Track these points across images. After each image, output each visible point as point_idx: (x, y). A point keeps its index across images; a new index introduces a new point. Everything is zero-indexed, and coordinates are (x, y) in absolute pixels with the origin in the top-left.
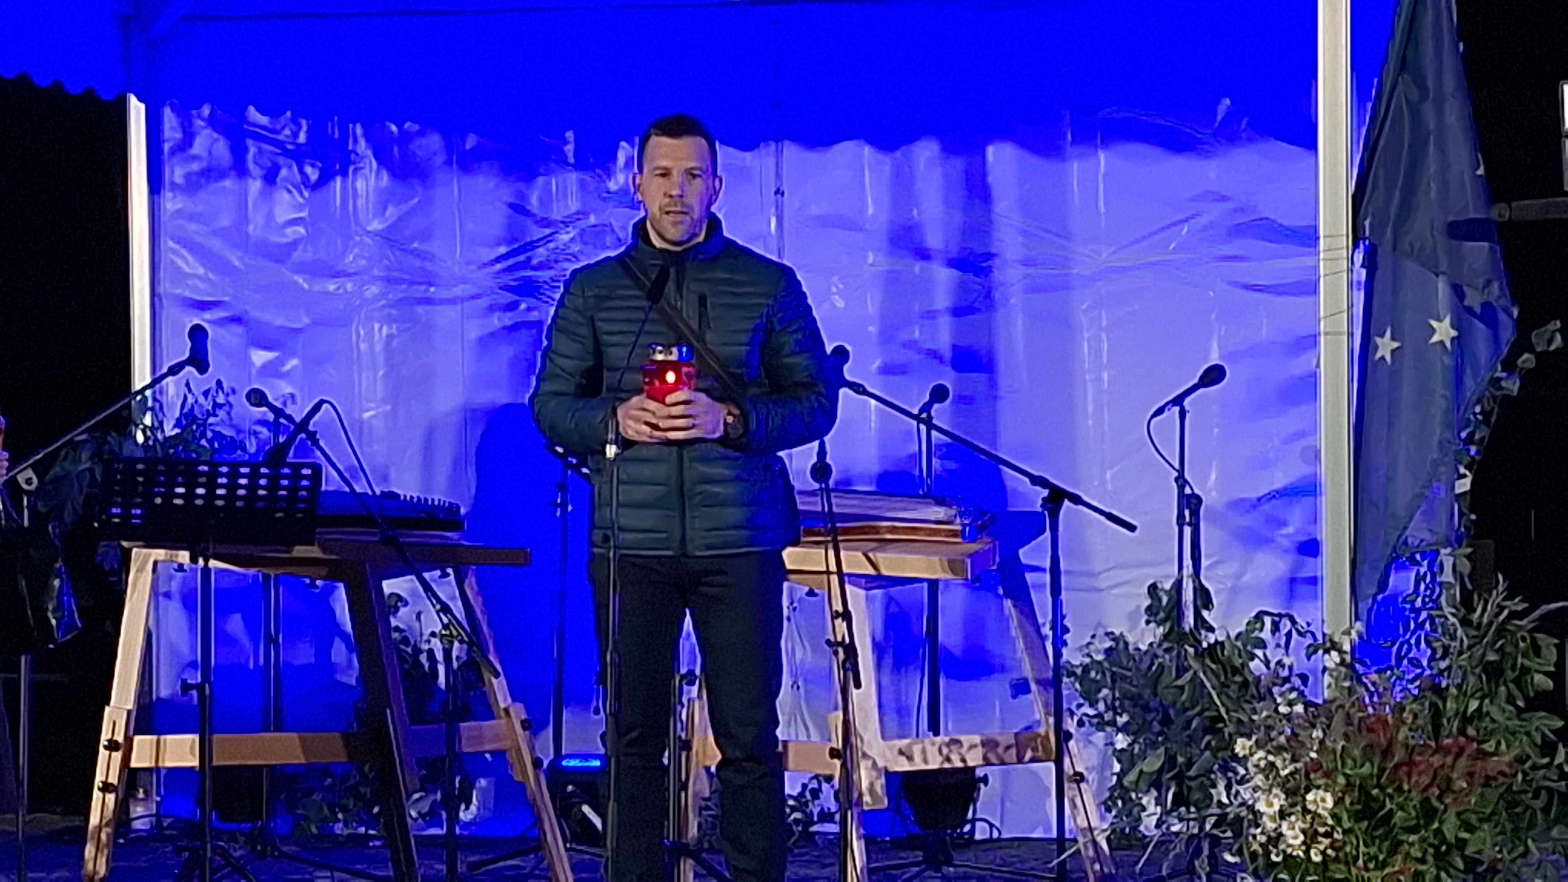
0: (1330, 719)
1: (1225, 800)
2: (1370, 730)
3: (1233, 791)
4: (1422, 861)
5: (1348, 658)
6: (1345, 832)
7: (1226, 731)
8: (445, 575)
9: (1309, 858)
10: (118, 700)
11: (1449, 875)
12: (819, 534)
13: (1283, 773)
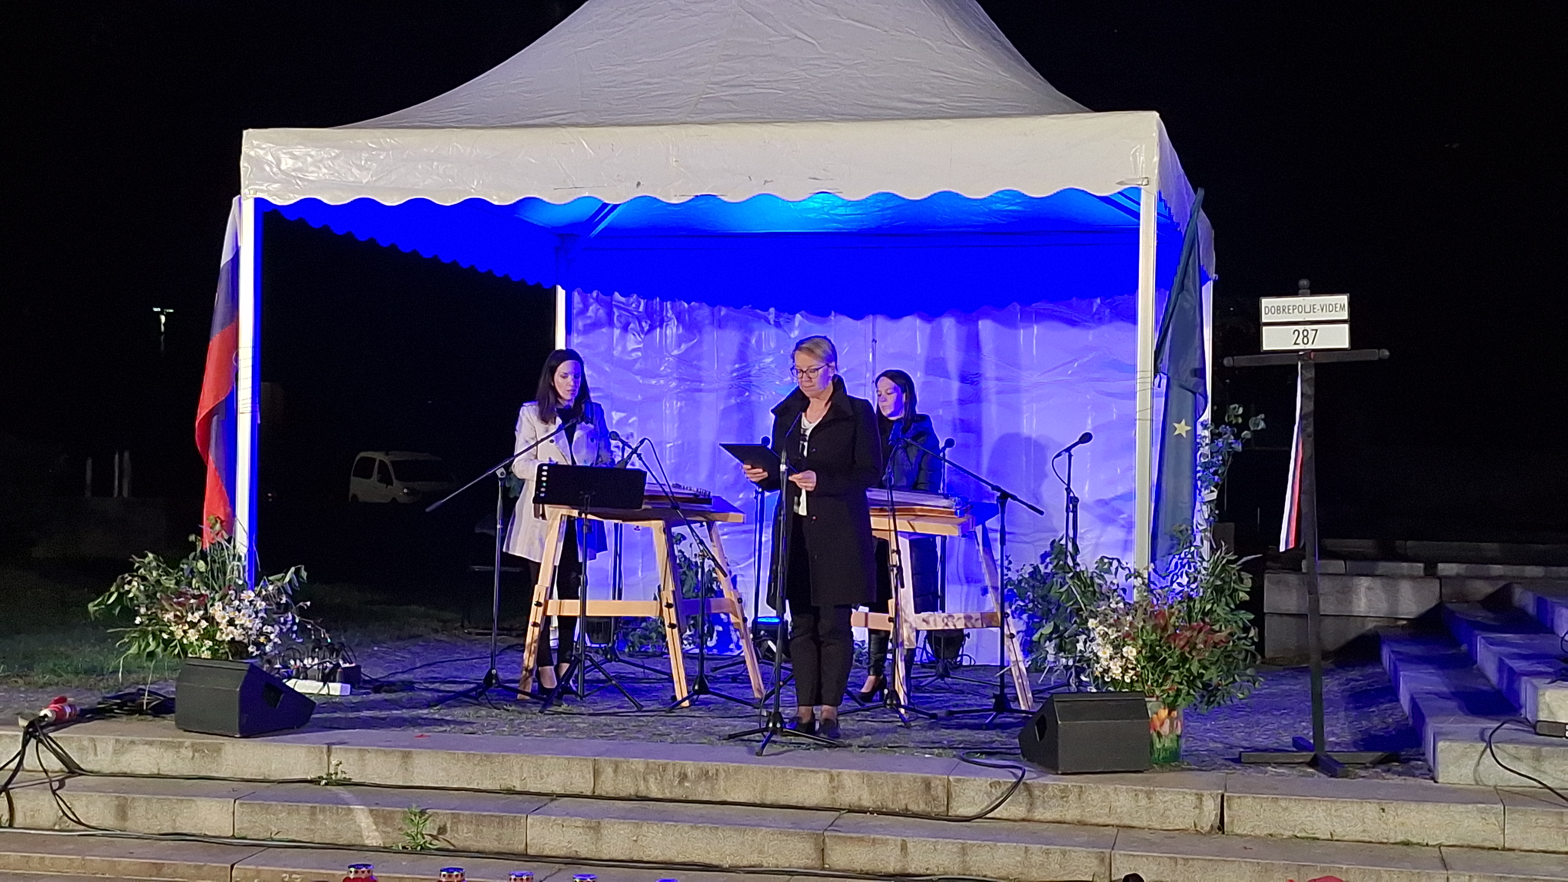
0: (1136, 611)
1: (1083, 649)
2: (1156, 617)
3: (1087, 645)
4: (1181, 683)
5: (1146, 581)
6: (1143, 668)
7: (1084, 615)
8: (702, 526)
9: (1124, 680)
10: (543, 582)
11: (1194, 691)
12: (886, 511)
13: (1112, 637)
